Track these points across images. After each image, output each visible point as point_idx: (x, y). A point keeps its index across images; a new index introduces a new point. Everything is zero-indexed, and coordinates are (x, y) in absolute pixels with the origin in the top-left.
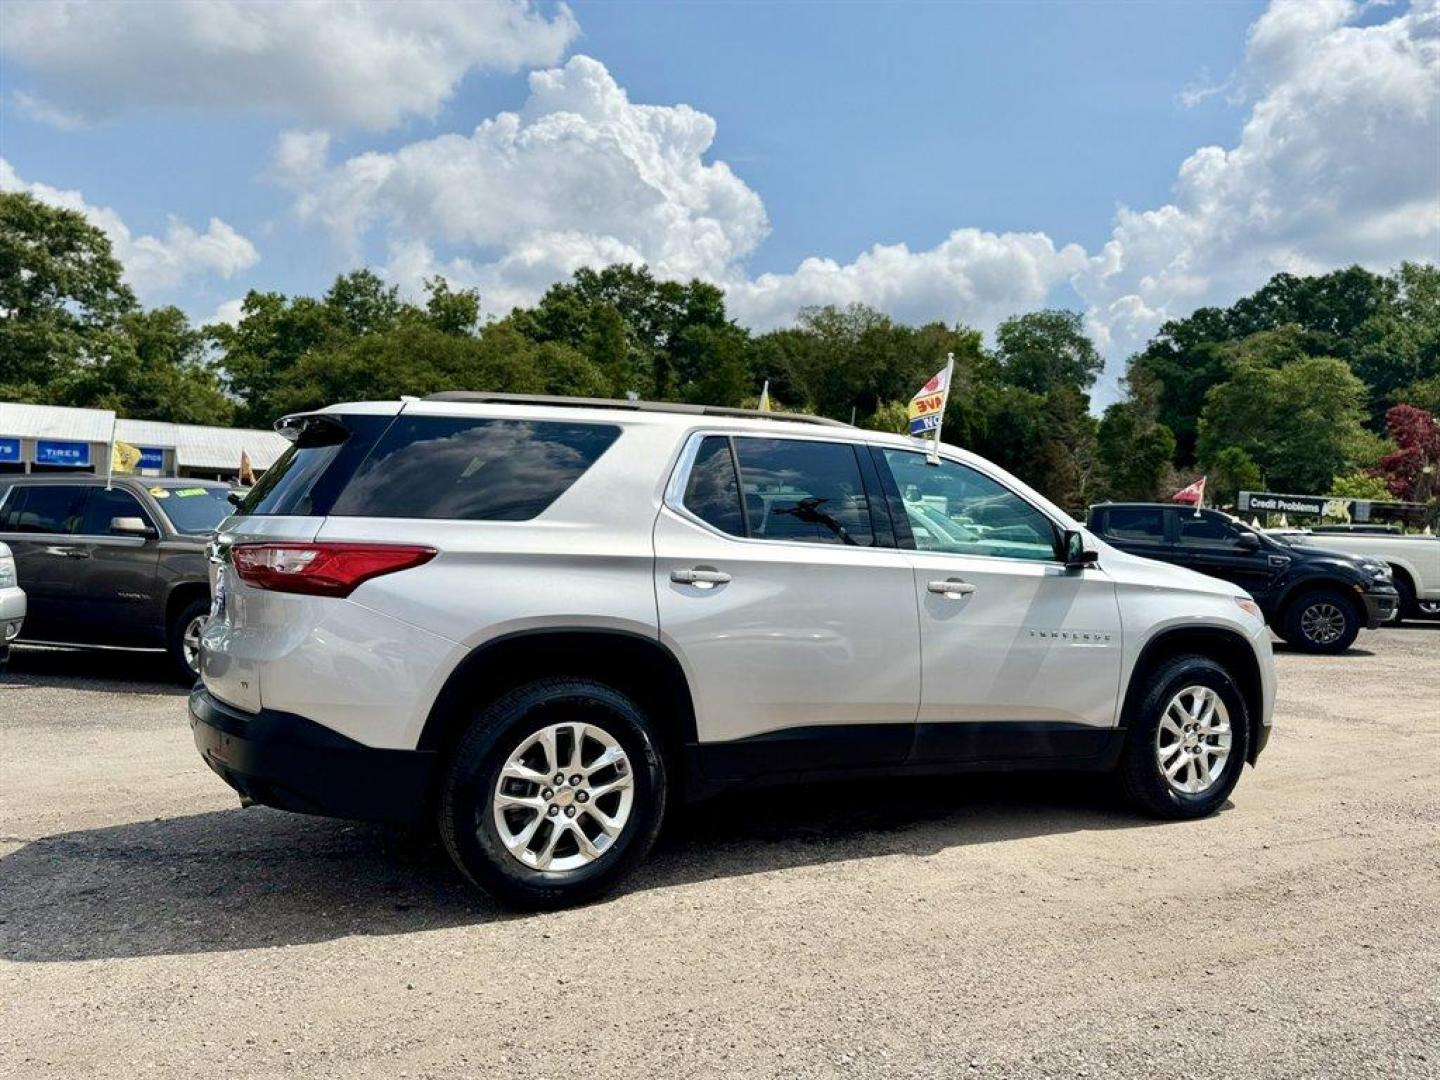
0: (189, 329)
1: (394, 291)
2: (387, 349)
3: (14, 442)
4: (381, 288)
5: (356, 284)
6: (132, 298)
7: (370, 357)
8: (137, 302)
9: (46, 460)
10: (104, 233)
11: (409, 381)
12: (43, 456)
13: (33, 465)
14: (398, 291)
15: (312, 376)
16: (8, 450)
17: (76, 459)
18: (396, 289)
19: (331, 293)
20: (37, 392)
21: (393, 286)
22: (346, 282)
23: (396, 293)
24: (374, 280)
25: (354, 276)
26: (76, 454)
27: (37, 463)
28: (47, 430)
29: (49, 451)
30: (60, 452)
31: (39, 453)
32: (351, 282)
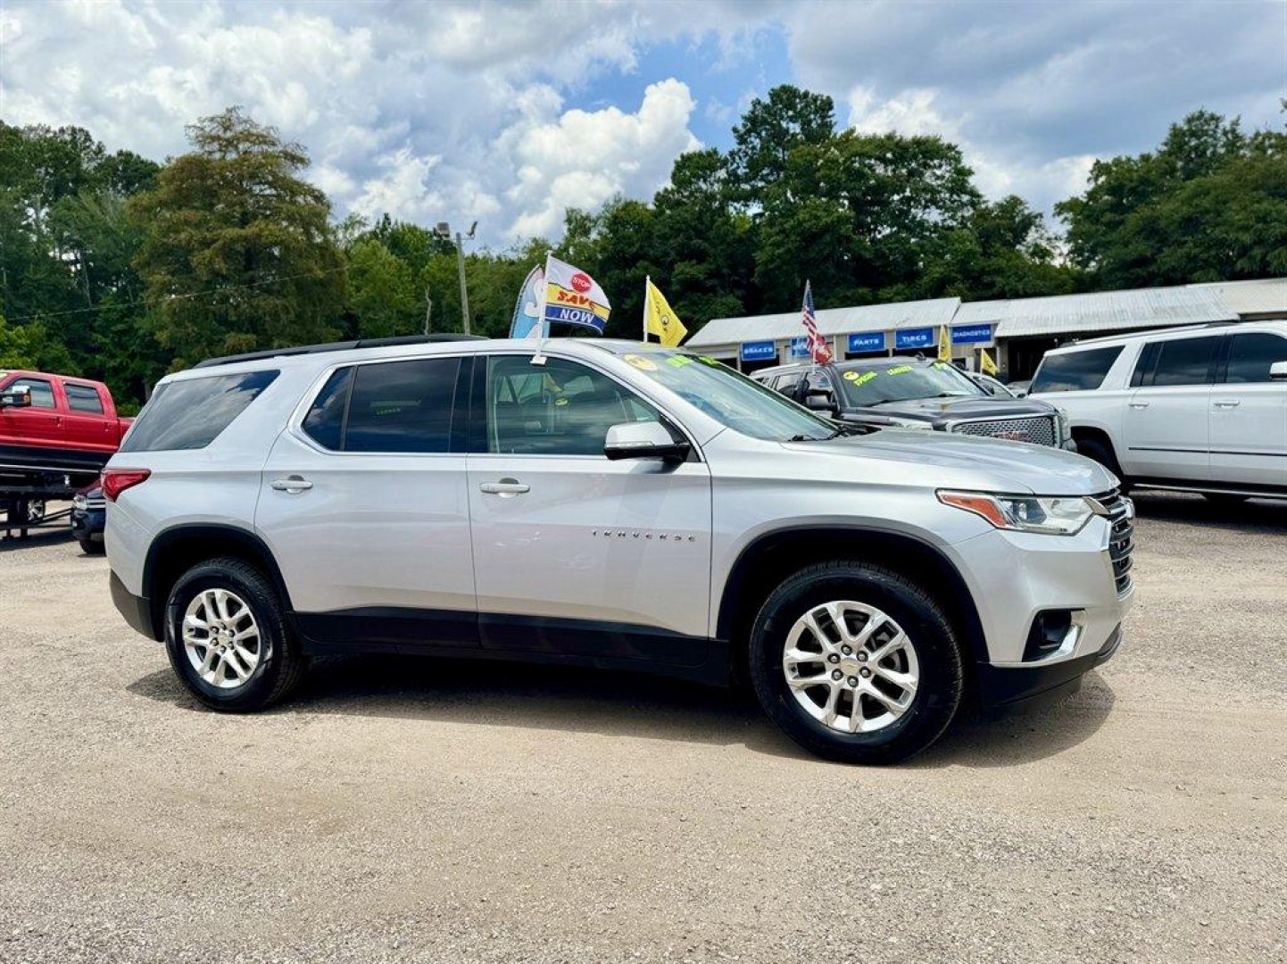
0: (1026, 212)
1: (1236, 123)
2: (1216, 189)
3: (880, 335)
4: (1221, 125)
5: (1190, 130)
6: (979, 196)
7: (1196, 201)
8: (985, 199)
9: (901, 346)
10: (956, 146)
11: (1237, 217)
12: (901, 343)
13: (894, 350)
14: (1240, 121)
15: (1139, 233)
16: (877, 341)
17: (924, 342)
18: (1237, 121)
19: (1166, 144)
20: (906, 291)
21: (1234, 118)
22: (1181, 129)
23: (1237, 125)
24: (1213, 117)
25: (1189, 121)
26: (924, 338)
27: (897, 349)
28: (904, 321)
29: (904, 338)
30: (913, 338)
31: (898, 341)
32: (1186, 128)
